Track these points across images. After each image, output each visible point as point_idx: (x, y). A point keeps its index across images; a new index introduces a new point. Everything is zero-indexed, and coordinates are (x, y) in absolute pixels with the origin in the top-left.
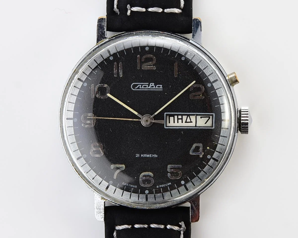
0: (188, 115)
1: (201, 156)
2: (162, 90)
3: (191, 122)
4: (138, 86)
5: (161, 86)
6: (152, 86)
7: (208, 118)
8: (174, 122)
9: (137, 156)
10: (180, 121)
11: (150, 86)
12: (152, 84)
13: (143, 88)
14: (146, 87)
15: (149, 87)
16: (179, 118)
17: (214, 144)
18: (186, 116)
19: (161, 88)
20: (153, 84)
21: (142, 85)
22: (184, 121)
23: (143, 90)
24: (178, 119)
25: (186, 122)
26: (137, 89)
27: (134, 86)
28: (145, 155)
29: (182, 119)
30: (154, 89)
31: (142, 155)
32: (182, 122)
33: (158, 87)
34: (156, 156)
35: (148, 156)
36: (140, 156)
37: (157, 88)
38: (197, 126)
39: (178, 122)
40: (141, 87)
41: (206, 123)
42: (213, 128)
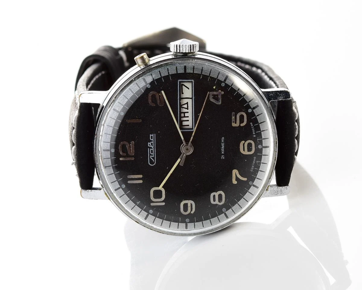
0: (181, 106)
1: (223, 93)
2: (155, 134)
3: (187, 103)
4: (151, 158)
5: (151, 135)
6: (151, 145)
7: (183, 86)
8: (188, 121)
9: (223, 157)
10: (186, 115)
11: (151, 146)
12: (150, 145)
13: (153, 154)
14: (152, 151)
15: (153, 147)
16: (183, 116)
17: (209, 79)
18: (181, 108)
19: (153, 135)
20: (149, 143)
21: (150, 155)
22: (186, 110)
23: (155, 153)
24: (185, 117)
25: (187, 109)
26: (154, 160)
27: (152, 162)
28: (223, 150)
29: (184, 113)
30: (154, 143)
31: (223, 153)
32: (188, 112)
33: (152, 138)
34: (223, 138)
35: (223, 147)
36: (223, 154)
37: (153, 140)
38: (191, 97)
39: (188, 117)
40: (152, 155)
41: (188, 89)
42: (193, 81)
